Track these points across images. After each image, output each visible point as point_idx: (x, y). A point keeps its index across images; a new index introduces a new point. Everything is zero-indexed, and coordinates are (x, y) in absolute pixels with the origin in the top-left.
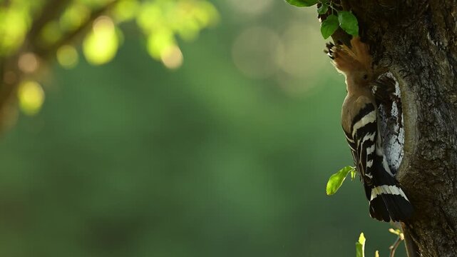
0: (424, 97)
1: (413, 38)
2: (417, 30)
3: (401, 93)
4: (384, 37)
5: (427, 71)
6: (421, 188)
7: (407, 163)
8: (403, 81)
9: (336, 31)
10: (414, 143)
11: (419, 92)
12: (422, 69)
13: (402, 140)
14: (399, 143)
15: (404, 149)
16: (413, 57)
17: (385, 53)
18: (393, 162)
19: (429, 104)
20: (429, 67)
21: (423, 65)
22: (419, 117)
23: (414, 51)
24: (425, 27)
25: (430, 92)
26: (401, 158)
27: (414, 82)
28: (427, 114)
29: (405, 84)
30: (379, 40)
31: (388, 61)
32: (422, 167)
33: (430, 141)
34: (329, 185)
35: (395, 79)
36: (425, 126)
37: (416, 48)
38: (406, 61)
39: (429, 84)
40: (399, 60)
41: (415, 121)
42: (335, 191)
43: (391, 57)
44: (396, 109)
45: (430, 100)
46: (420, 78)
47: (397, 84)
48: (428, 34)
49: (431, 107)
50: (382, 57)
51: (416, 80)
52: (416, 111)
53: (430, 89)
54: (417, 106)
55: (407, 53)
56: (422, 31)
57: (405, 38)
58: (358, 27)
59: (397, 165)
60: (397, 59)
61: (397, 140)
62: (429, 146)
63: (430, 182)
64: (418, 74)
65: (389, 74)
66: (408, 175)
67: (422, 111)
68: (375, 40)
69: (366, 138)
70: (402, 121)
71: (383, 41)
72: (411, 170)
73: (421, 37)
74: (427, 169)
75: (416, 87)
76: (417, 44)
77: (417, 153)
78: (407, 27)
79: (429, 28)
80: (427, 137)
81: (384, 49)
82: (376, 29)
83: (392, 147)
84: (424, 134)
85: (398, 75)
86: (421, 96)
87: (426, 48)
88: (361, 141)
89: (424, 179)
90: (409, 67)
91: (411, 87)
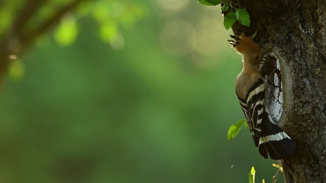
0: (297, 70)
1: (289, 28)
2: (292, 22)
3: (281, 67)
4: (268, 27)
5: (299, 52)
6: (295, 134)
7: (285, 117)
8: (282, 58)
9: (235, 23)
10: (290, 103)
11: (294, 66)
12: (296, 50)
13: (281, 101)
14: (279, 103)
15: (283, 107)
16: (289, 41)
17: (270, 39)
18: (275, 116)
19: (301, 75)
20: (301, 48)
21: (297, 47)
22: (293, 84)
23: (290, 37)
24: (298, 20)
25: (301, 67)
26: (281, 114)
27: (290, 59)
28: (299, 82)
29: (284, 61)
30: (265, 29)
31: (272, 44)
32: (295, 120)
33: (301, 101)
34: (229, 132)
35: (276, 57)
36: (298, 90)
37: (292, 35)
38: (284, 44)
39: (300, 61)
40: (279, 44)
41: (291, 87)
42: (233, 137)
43: (273, 42)
44: (277, 78)
45: (301, 72)
46: (294, 56)
47: (278, 60)
48: (300, 25)
49: (302, 77)
50: (267, 41)
51: (291, 57)
52: (291, 80)
53: (301, 64)
54: (292, 76)
55: (285, 38)
56: (296, 22)
57: (284, 28)
58: (249, 20)
59: (278, 119)
60: (278, 43)
61: (278, 100)
62: (301, 105)
63: (301, 130)
64: (293, 53)
65: (272, 54)
66: (286, 125)
67: (296, 80)
68: (262, 30)
69: (258, 103)
70: (282, 87)
71: (268, 30)
72: (287, 122)
73: (295, 28)
74: (300, 122)
75: (291, 63)
76: (292, 32)
77: (292, 110)
78: (285, 20)
79: (300, 21)
80: (299, 98)
81: (269, 36)
82: (263, 22)
83: (274, 105)
84: (297, 96)
85: (278, 54)
86: (295, 69)
87: (298, 35)
88: (254, 105)
89: (297, 129)
90: (287, 49)
91: (288, 63)
